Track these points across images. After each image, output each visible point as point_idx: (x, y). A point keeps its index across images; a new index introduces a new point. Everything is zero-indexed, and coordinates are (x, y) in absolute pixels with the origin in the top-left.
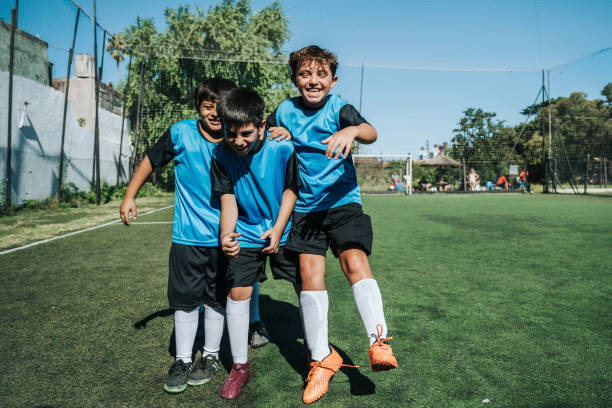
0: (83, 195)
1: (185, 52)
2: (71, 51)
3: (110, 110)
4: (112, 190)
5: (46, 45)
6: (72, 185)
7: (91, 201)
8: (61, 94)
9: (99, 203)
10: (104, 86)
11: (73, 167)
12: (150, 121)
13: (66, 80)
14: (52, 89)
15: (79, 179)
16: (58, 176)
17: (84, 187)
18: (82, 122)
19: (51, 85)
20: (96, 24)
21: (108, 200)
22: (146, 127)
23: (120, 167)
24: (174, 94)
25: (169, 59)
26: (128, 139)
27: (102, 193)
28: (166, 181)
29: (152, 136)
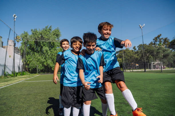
0: (10, 75)
1: (36, 39)
2: (8, 39)
3: (17, 53)
4: (17, 73)
5: (2, 37)
6: (7, 72)
7: (12, 76)
8: (5, 50)
9: (14, 77)
10: (16, 48)
11: (8, 68)
12: (27, 56)
13: (6, 46)
14: (3, 48)
15: (9, 71)
16: (4, 70)
17: (10, 73)
18: (10, 56)
19: (2, 47)
20: (15, 32)
21: (16, 76)
22: (26, 58)
23: (19, 68)
24: (33, 49)
25: (32, 41)
26: (21, 61)
27: (15, 74)
28: (31, 71)
29: (27, 60)
